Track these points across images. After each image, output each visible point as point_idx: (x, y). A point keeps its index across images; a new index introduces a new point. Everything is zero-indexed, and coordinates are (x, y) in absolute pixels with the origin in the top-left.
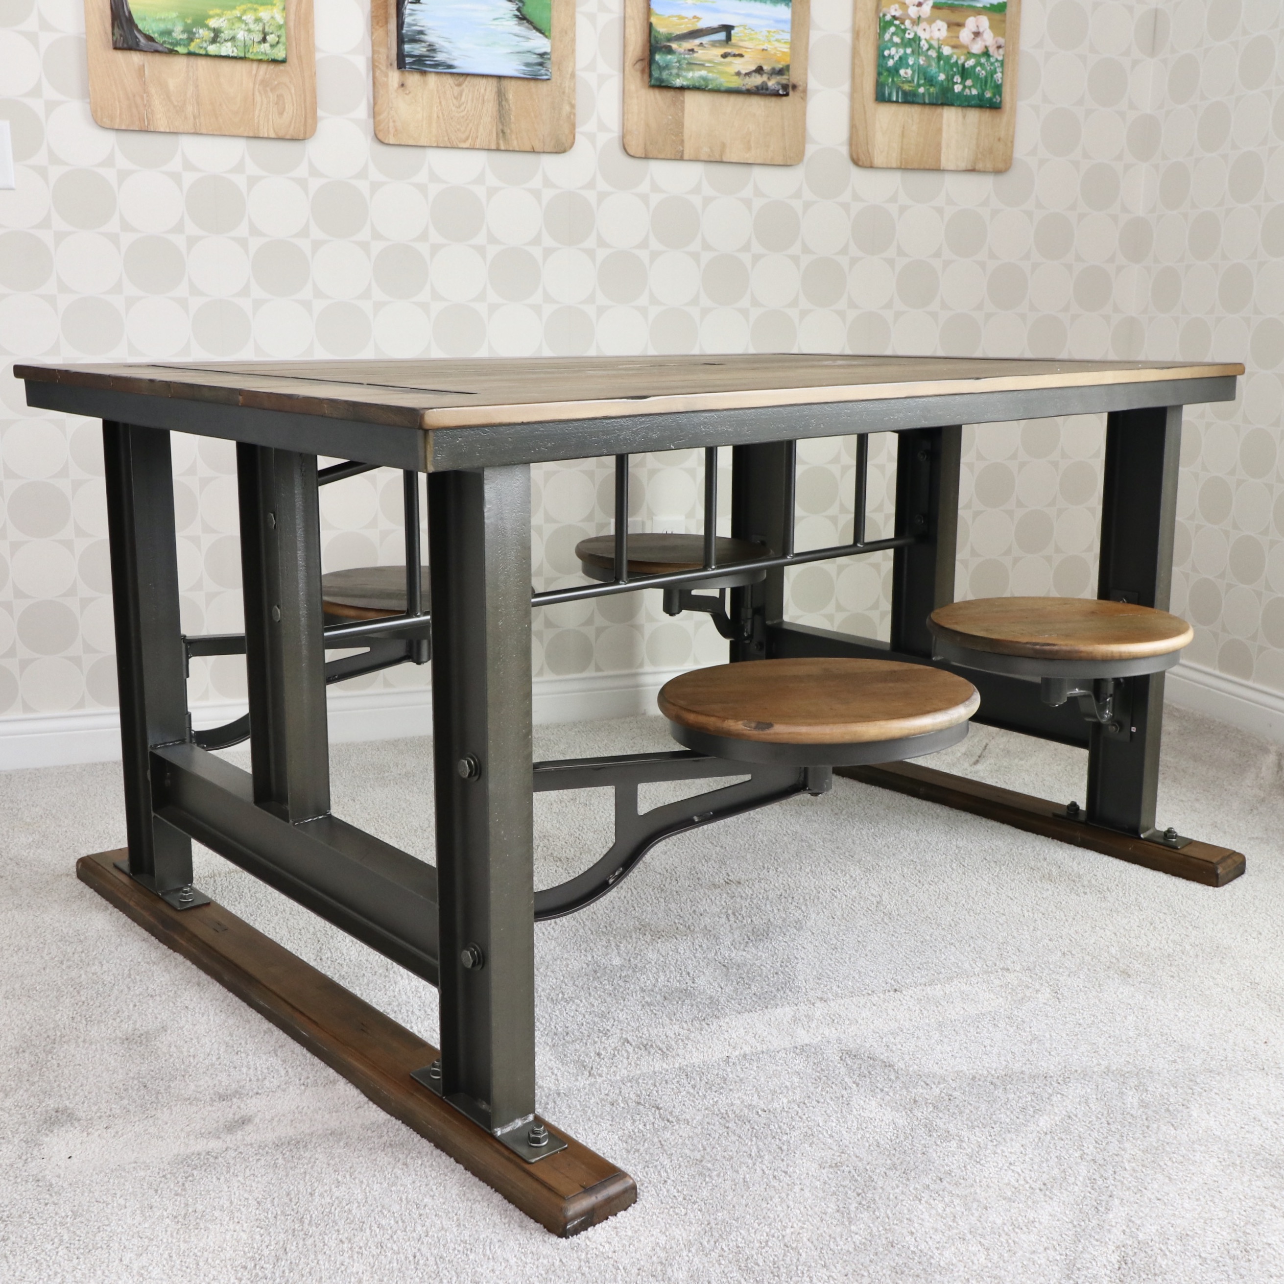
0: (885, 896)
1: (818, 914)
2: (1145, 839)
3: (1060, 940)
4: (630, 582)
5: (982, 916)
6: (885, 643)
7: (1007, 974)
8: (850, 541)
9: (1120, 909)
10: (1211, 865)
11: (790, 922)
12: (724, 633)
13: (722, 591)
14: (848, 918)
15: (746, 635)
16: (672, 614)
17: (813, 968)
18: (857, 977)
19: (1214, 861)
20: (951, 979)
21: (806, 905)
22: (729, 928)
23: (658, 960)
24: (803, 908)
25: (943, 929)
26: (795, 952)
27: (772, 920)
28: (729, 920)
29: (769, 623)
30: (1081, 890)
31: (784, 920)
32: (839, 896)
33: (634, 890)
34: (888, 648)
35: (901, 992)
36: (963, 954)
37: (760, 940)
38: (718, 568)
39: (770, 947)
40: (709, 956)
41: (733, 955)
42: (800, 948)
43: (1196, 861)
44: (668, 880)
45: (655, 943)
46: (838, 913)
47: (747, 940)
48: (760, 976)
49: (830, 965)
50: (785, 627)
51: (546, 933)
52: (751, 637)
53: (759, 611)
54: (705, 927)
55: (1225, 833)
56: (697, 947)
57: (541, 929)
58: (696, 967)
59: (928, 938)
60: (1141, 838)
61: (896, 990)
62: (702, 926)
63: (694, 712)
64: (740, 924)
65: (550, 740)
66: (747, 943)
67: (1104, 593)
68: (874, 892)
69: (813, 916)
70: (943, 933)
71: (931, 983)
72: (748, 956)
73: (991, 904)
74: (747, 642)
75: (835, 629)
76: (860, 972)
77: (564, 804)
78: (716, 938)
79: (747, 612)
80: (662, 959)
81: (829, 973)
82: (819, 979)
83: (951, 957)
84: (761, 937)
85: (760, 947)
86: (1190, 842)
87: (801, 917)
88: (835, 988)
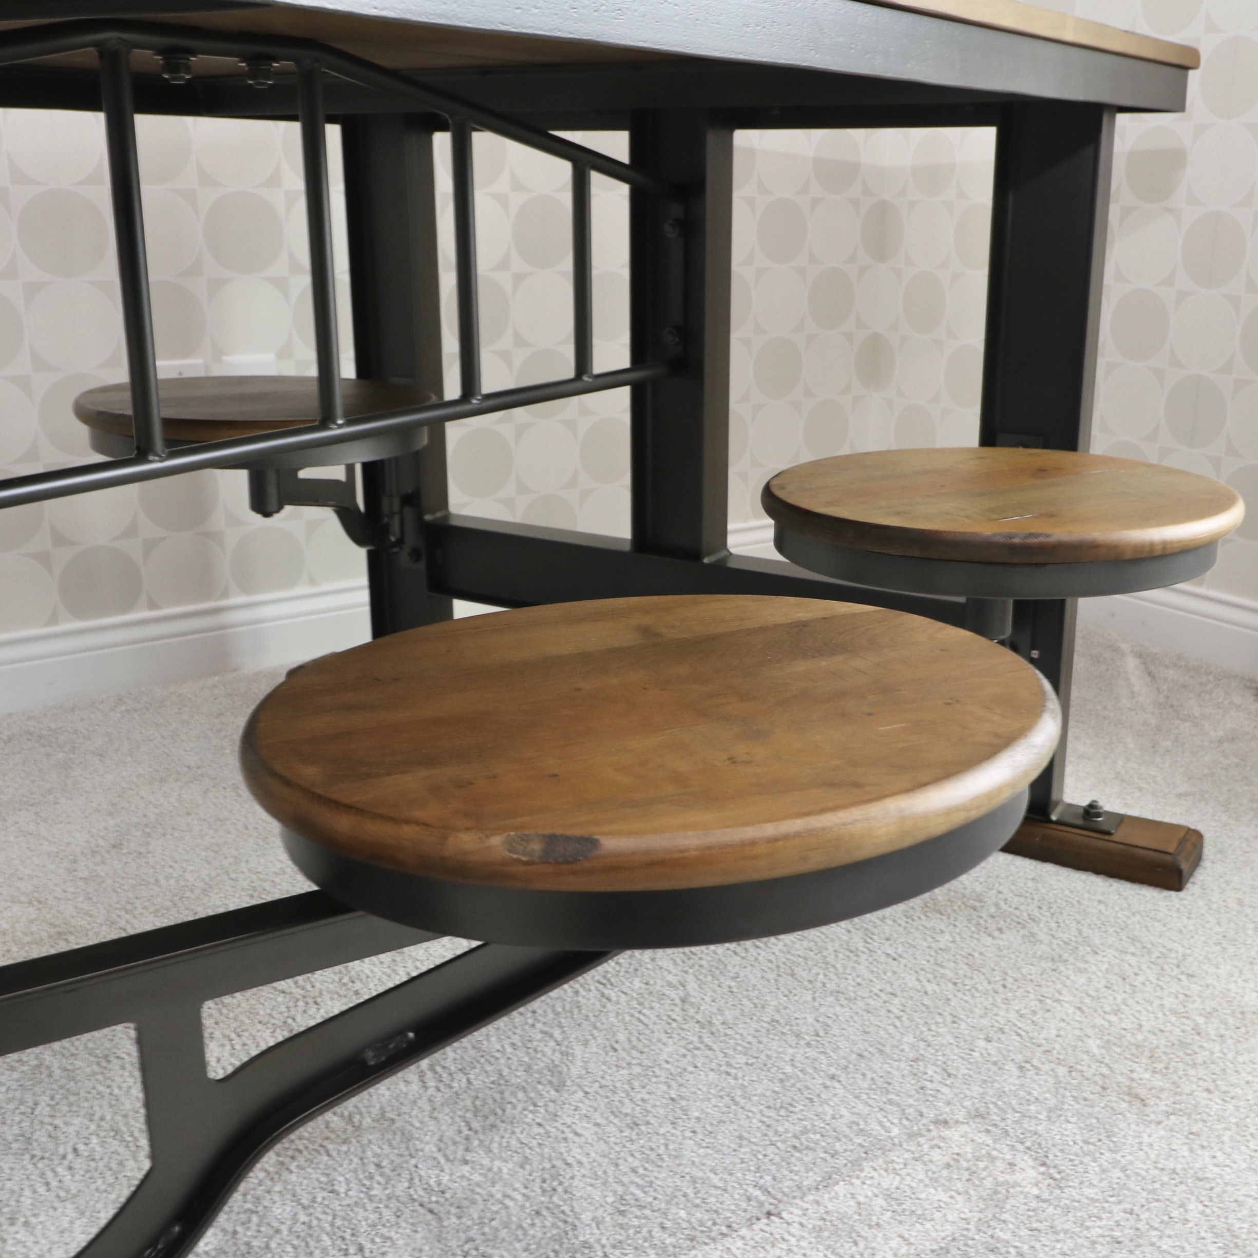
0: (692, 985)
1: (586, 1043)
2: (1058, 822)
3: (1003, 1037)
4: (172, 455)
5: (861, 1004)
6: (622, 540)
7: (946, 1133)
8: (569, 372)
9: (1065, 956)
10: (1168, 858)
11: (540, 1072)
12: (358, 538)
13: (350, 469)
14: (640, 1046)
15: (393, 539)
16: (267, 514)
17: (604, 1184)
18: (690, 1192)
19: (1171, 849)
20: (856, 1164)
21: (560, 1026)
22: (427, 1107)
23: (295, 1220)
24: (557, 1033)
25: (808, 1044)
26: (562, 1148)
27: (506, 1072)
28: (426, 1088)
29: (428, 517)
30: (992, 926)
31: (528, 1069)
32: (613, 997)
33: (237, 1040)
34: (627, 548)
35: (779, 1215)
36: (857, 1097)
37: (493, 1126)
38: (349, 423)
39: (514, 1142)
40: (399, 1191)
41: (445, 1179)
42: (570, 1136)
43: (1141, 852)
44: (301, 1003)
45: (285, 1175)
46: (621, 1037)
47: (466, 1132)
48: (506, 1226)
49: (634, 1171)
50: (454, 522)
51: (54, 1184)
52: (400, 542)
53: (412, 500)
54: (383, 1112)
55: (1140, 789)
56: (372, 1169)
57: (42, 1175)
58: (373, 1226)
59: (789, 1069)
60: (1051, 822)
61: (769, 1214)
62: (375, 1111)
63: (350, 808)
64: (448, 1093)
65: (76, 732)
66: (467, 1138)
67: (989, 437)
68: (670, 978)
69: (578, 1050)
70: (812, 1053)
71: (827, 1181)
72: (476, 1177)
73: (867, 975)
74: (396, 550)
75: (518, 519)
76: (694, 1181)
77: (98, 859)
78: (408, 1138)
79: (390, 504)
80: (303, 1218)
81: (638, 1193)
82: (622, 1213)
83: (844, 1112)
84: (492, 1119)
85: (495, 1147)
86: (1121, 819)
87: (557, 1057)
88: (657, 1232)
